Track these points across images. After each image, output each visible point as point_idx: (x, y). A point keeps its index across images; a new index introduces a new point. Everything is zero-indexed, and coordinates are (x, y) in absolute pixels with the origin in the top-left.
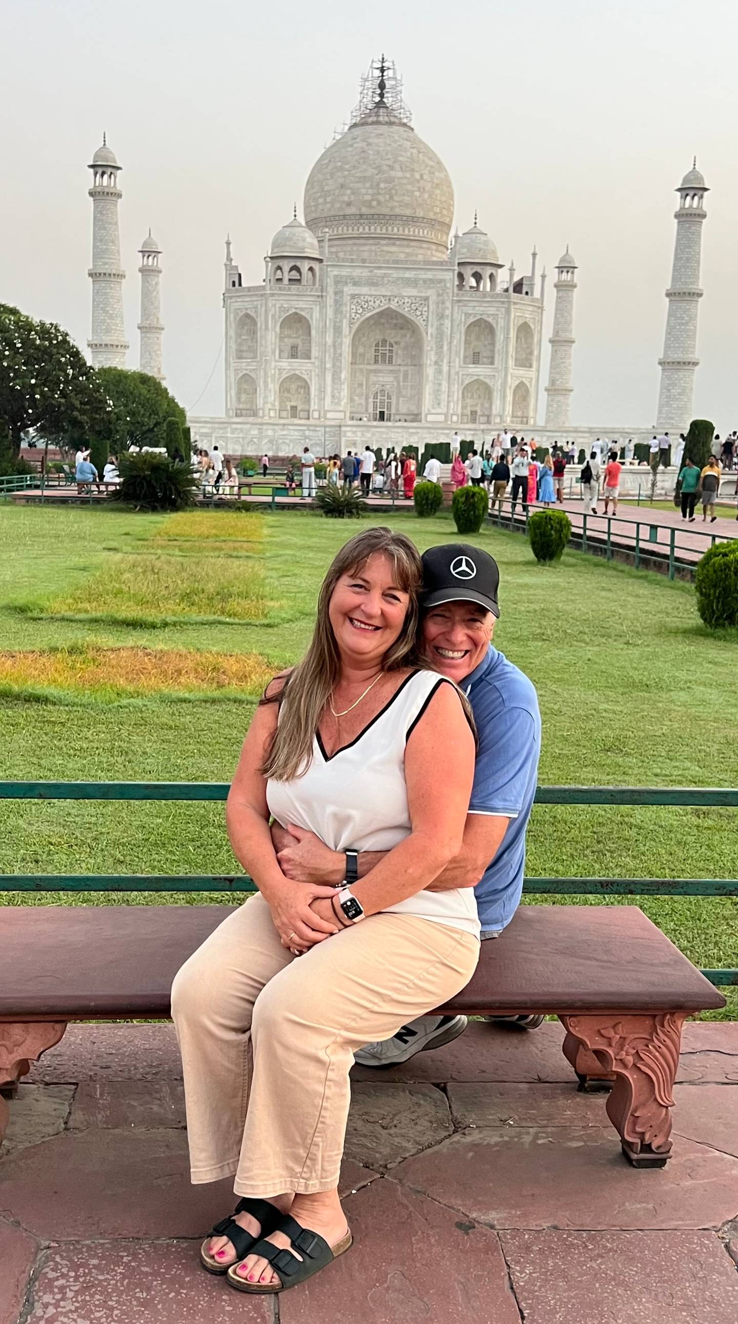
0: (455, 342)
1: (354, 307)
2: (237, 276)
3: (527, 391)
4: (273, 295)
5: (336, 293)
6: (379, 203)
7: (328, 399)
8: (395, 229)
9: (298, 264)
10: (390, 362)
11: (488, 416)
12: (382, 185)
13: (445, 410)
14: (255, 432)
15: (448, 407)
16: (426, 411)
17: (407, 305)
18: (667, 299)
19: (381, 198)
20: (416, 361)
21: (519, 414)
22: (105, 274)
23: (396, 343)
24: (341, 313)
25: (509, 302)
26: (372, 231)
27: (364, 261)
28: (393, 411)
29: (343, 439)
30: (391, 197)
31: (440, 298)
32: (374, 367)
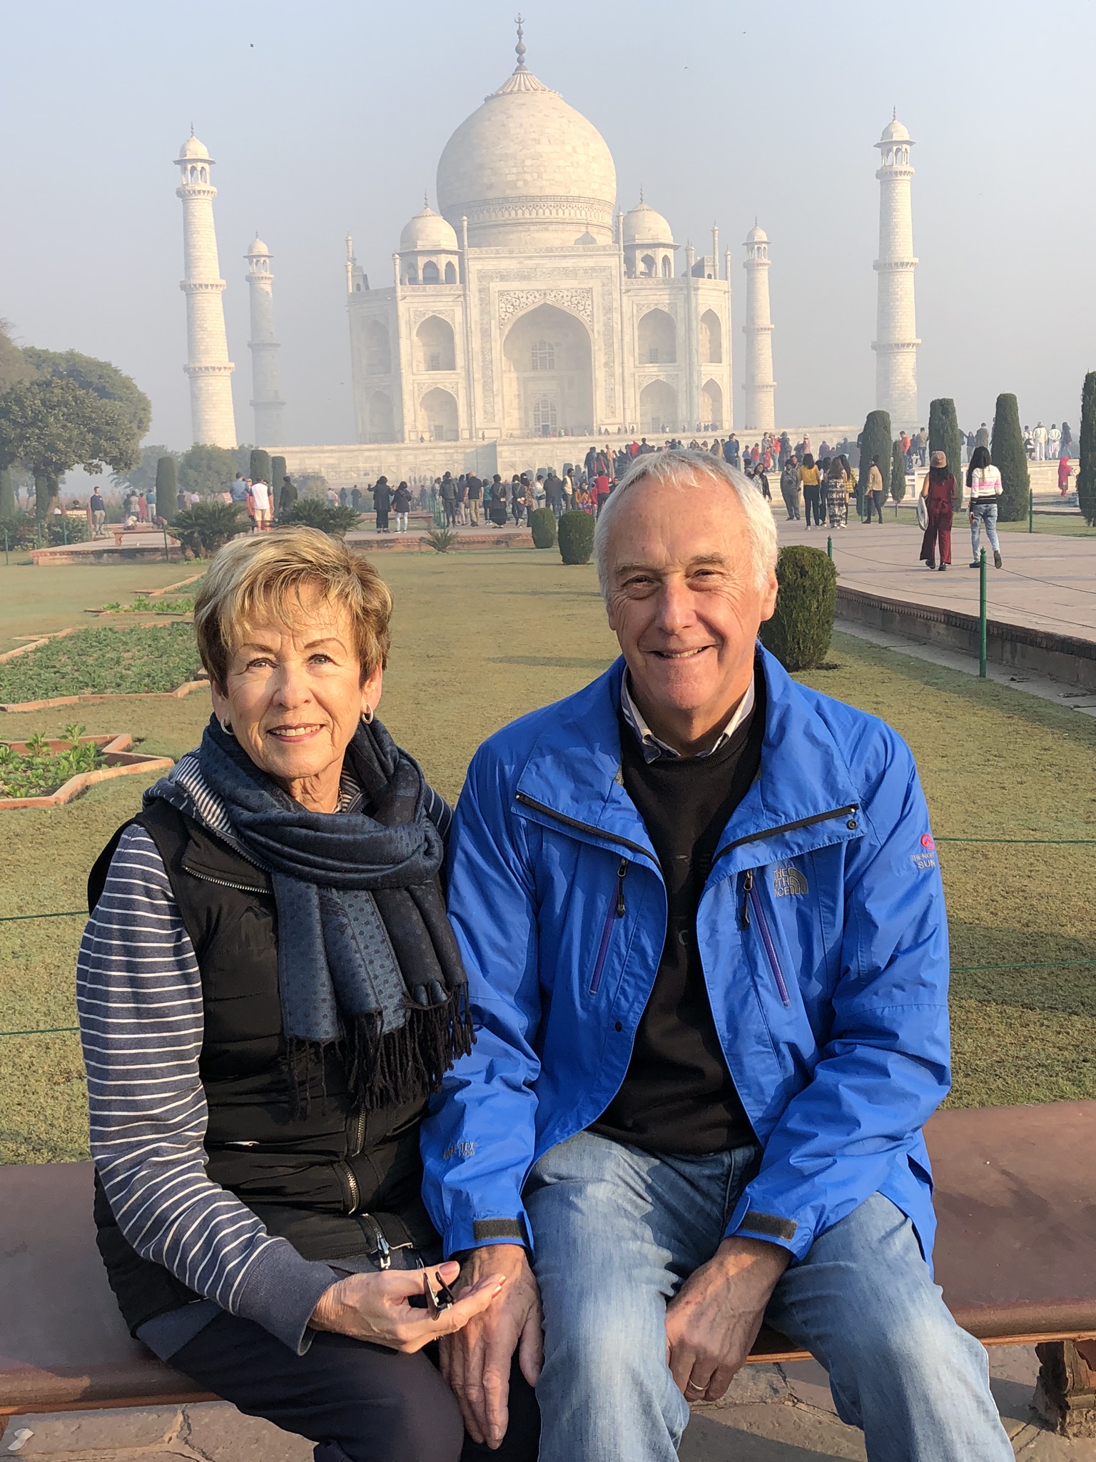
0: (627, 338)
1: (503, 305)
2: (362, 278)
4: (405, 297)
5: (480, 291)
6: (526, 182)
7: (480, 416)
8: (547, 212)
9: (434, 259)
10: (551, 367)
11: (674, 423)
12: (528, 163)
13: (619, 419)
14: (391, 459)
15: (625, 414)
16: (599, 422)
17: (565, 298)
18: (876, 272)
19: (528, 177)
20: (583, 363)
21: (711, 417)
22: (201, 285)
23: (556, 344)
24: (489, 313)
25: (688, 288)
26: (520, 216)
27: (512, 251)
28: (559, 424)
29: (499, 460)
30: (540, 176)
31: (606, 288)
32: (532, 374)
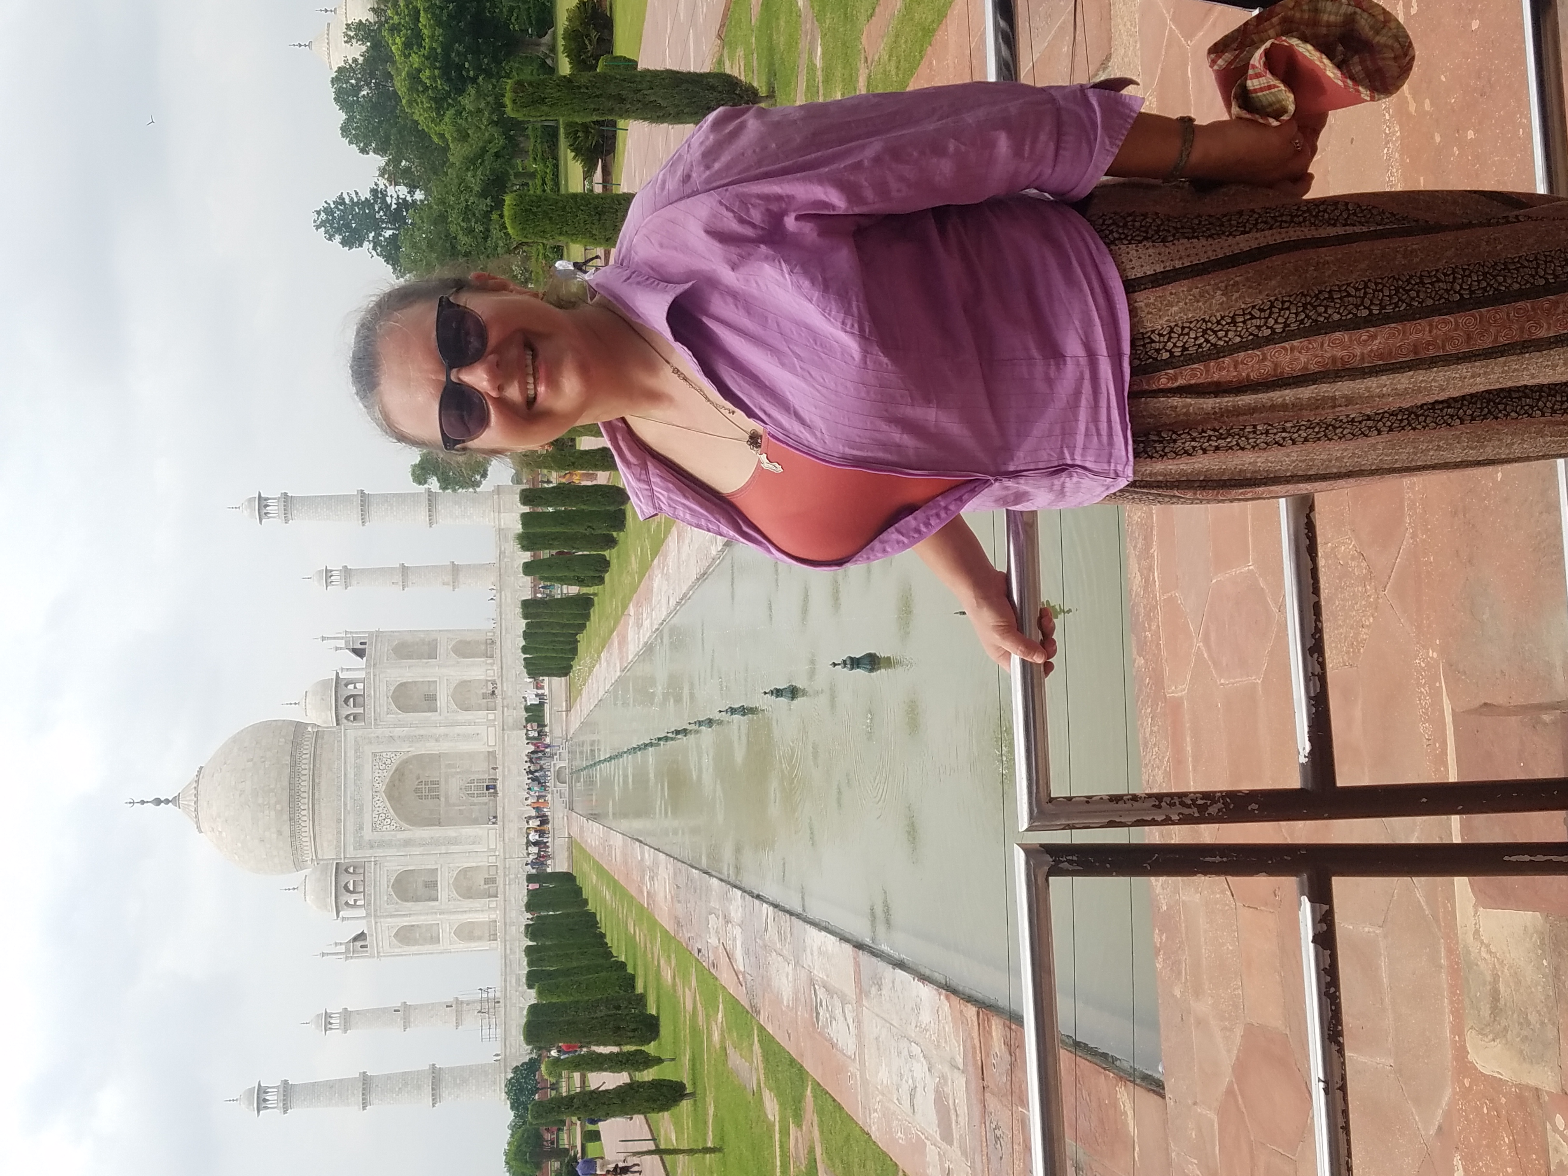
0: (417, 722)
1: (385, 827)
3: (461, 642)
4: (375, 911)
5: (372, 847)
6: (277, 803)
7: (477, 848)
8: (304, 783)
9: (343, 884)
10: (437, 783)
11: (487, 681)
12: (261, 801)
13: (484, 728)
15: (479, 724)
16: (485, 747)
17: (381, 774)
19: (273, 801)
20: (435, 759)
21: (483, 647)
23: (418, 778)
24: (391, 840)
26: (306, 807)
27: (339, 821)
28: (486, 776)
30: (273, 791)
31: (373, 740)
32: (442, 799)
